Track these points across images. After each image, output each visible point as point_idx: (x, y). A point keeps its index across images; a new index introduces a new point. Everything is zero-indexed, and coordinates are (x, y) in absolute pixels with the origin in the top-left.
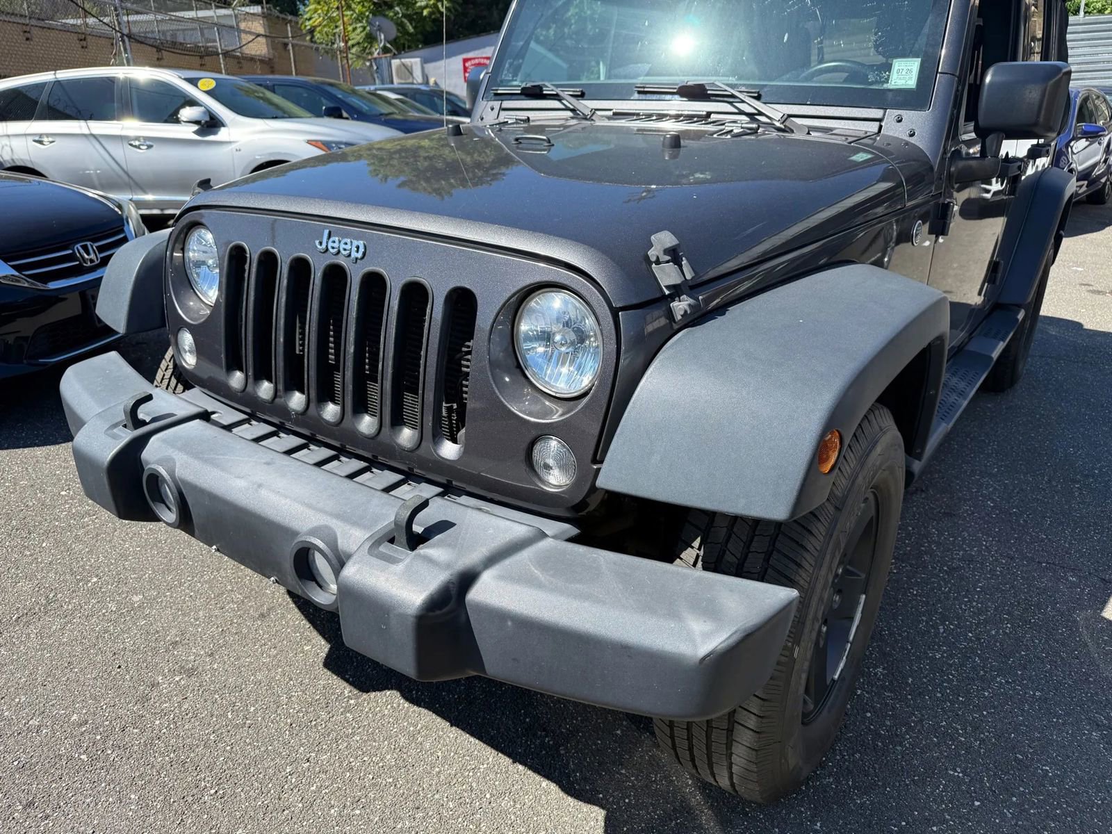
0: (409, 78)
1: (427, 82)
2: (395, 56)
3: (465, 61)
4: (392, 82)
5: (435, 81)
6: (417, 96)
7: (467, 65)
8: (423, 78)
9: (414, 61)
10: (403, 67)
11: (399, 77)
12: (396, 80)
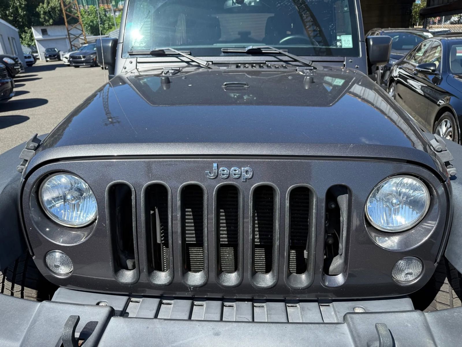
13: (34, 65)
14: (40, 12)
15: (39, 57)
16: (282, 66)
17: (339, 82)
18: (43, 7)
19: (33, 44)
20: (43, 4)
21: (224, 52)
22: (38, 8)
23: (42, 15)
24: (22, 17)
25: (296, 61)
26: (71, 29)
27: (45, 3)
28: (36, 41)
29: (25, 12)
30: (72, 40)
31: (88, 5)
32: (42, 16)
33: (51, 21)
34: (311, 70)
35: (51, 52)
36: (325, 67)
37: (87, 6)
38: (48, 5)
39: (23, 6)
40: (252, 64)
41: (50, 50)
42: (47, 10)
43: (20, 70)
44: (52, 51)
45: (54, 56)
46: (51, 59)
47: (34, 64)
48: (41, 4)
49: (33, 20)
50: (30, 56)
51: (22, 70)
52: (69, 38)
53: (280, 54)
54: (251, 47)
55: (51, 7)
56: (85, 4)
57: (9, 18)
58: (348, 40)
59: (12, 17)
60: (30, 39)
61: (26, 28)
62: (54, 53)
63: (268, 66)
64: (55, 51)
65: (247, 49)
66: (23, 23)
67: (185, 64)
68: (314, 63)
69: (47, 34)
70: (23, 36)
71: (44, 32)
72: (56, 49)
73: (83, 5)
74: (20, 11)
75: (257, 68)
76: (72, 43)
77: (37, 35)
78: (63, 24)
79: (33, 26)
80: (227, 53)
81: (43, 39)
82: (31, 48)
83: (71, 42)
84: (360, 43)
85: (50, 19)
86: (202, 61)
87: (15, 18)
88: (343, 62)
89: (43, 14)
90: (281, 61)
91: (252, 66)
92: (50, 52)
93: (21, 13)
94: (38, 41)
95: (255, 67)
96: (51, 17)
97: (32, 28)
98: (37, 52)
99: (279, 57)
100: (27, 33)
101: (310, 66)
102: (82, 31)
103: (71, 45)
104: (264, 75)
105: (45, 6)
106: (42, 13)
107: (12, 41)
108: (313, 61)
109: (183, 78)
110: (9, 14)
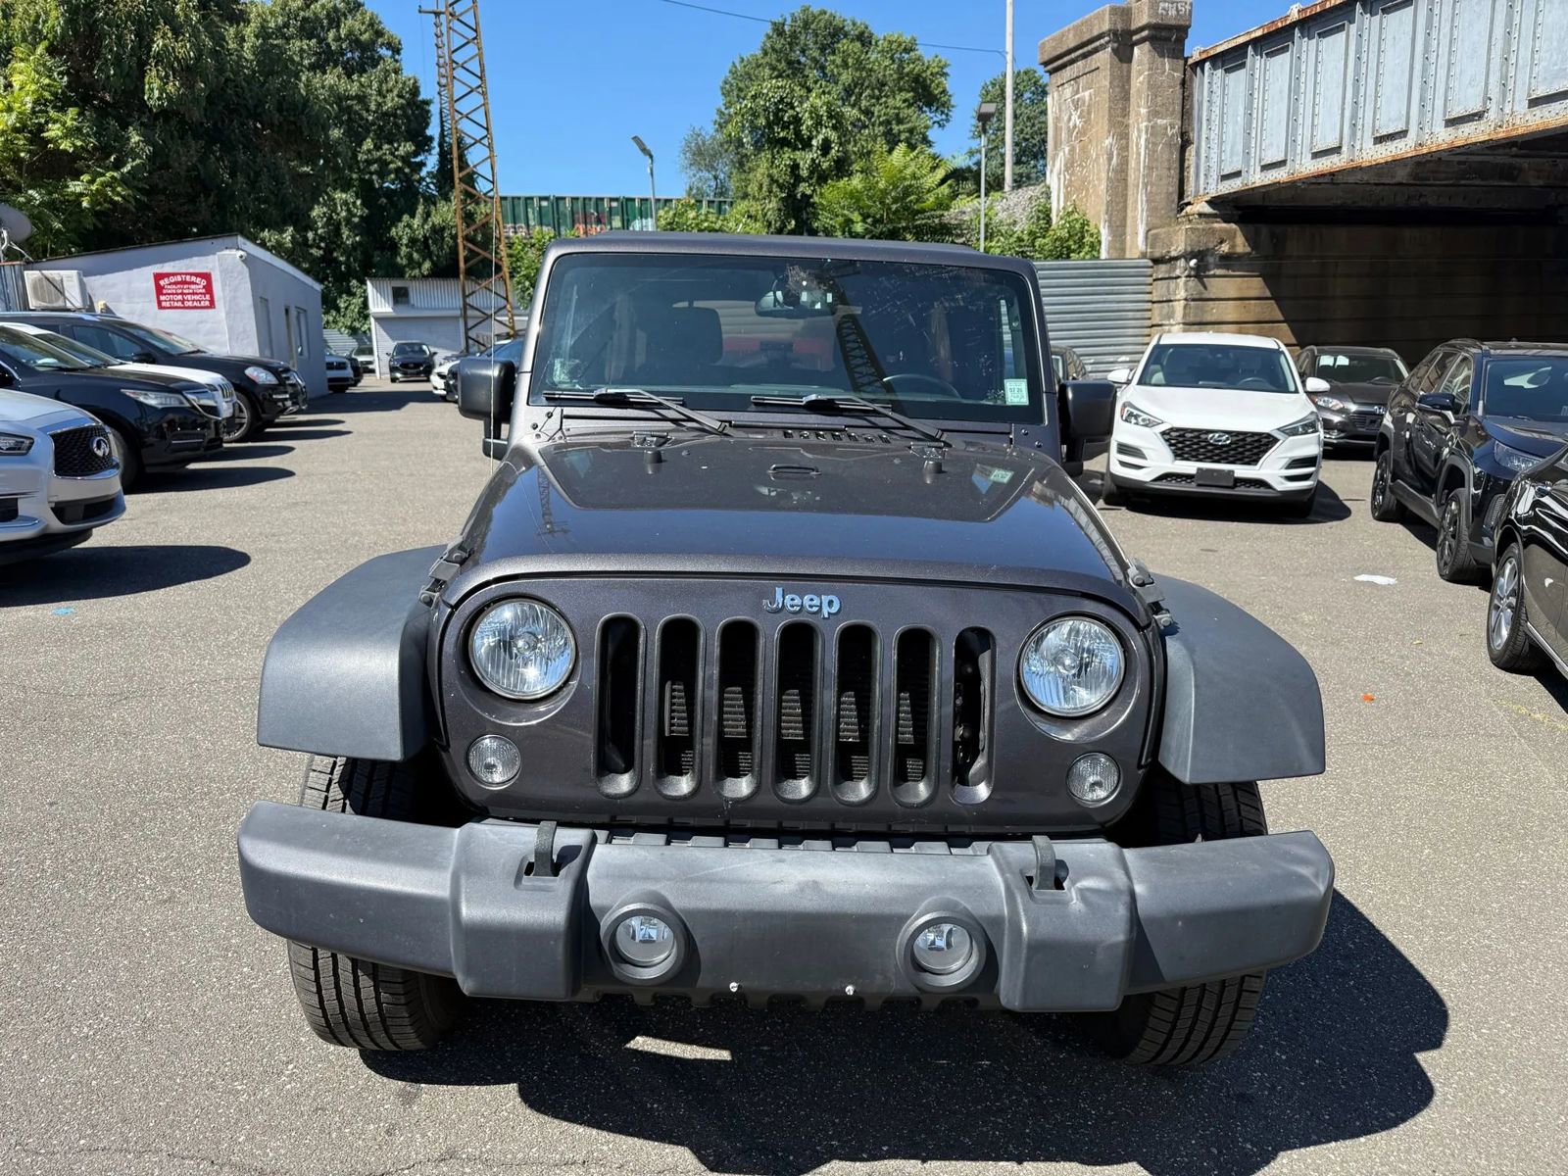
0: (57, 300)
1: (91, 309)
2: (28, 265)
3: (158, 277)
4: (26, 307)
5: (105, 305)
6: (77, 330)
7: (162, 283)
8: (84, 300)
9: (67, 276)
10: (45, 282)
11: (37, 297)
12: (33, 303)
13: (352, 390)
14: (400, 238)
15: (375, 366)
16: (881, 437)
17: (1002, 476)
18: (409, 226)
19: (366, 326)
20: (413, 216)
21: (756, 404)
22: (396, 227)
23: (404, 248)
24: (349, 252)
25: (907, 428)
26: (473, 292)
27: (418, 216)
28: (372, 320)
29: (357, 239)
30: (471, 323)
31: (541, 224)
32: (404, 250)
33: (427, 265)
34: (941, 448)
35: (411, 354)
36: (968, 444)
37: (538, 228)
38: (425, 221)
39: (356, 220)
40: (816, 430)
41: (408, 349)
42: (420, 234)
43: (289, 403)
44: (413, 351)
45: (417, 365)
46: (405, 374)
47: (355, 385)
48: (406, 217)
49: (377, 259)
50: (344, 363)
51: (294, 404)
52: (465, 317)
53: (875, 413)
54: (813, 397)
55: (433, 225)
56: (532, 223)
57: (314, 251)
58: (1020, 390)
59: (319, 248)
60: (359, 312)
61: (354, 282)
62: (418, 358)
63: (850, 436)
64: (424, 352)
65: (805, 400)
66: (348, 266)
67: (669, 425)
68: (945, 434)
69: (407, 302)
70: (342, 305)
71: (400, 296)
72: (424, 347)
73: (528, 226)
74: (345, 232)
75: (827, 439)
76: (472, 334)
77: (380, 304)
78: (456, 276)
79: (373, 277)
80: (762, 406)
81: (394, 315)
82: (357, 340)
83: (467, 330)
84: (1044, 396)
85: (424, 260)
86: (710, 419)
87: (328, 251)
88: (1009, 433)
89: (407, 246)
90: (875, 426)
91: (818, 435)
92: (407, 353)
93: (347, 239)
94: (380, 320)
95: (823, 436)
96: (426, 253)
97: (368, 283)
98: (371, 352)
99: (872, 419)
100: (354, 295)
101: (938, 440)
102: (507, 299)
103: (467, 338)
104: (843, 455)
105: (416, 222)
106: (405, 241)
107: (298, 318)
108: (943, 431)
109: (684, 453)
110: (314, 240)
